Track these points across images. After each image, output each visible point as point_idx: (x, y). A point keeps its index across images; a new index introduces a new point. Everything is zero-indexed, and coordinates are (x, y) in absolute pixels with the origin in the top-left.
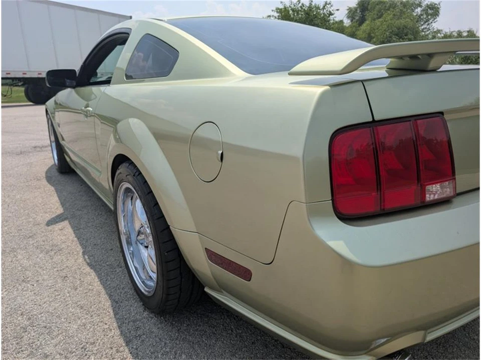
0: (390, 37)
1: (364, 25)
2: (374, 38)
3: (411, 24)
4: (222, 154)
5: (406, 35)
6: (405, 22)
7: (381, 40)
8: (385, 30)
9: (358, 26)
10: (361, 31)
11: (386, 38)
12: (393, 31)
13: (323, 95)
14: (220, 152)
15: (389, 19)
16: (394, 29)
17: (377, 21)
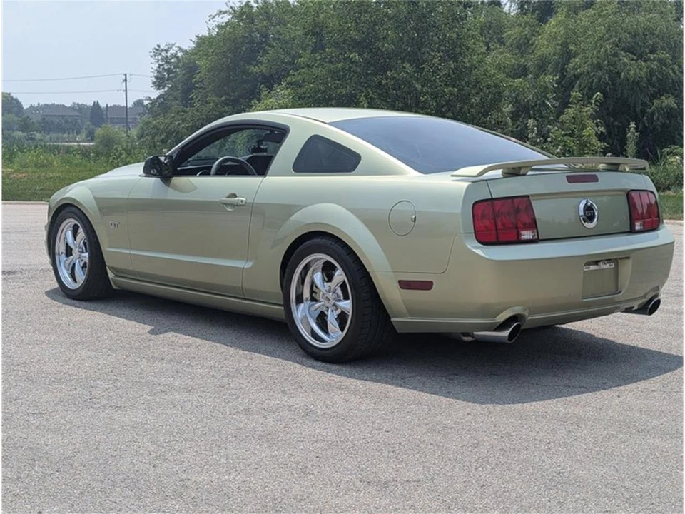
0: (615, 55)
1: (552, 21)
2: (575, 55)
3: (661, 26)
4: (415, 218)
5: (651, 52)
6: (647, 20)
7: (595, 61)
8: (601, 38)
9: (536, 22)
10: (546, 35)
11: (607, 55)
12: (620, 41)
13: (468, 187)
14: (414, 217)
15: (610, 11)
16: (623, 36)
17: (581, 14)
